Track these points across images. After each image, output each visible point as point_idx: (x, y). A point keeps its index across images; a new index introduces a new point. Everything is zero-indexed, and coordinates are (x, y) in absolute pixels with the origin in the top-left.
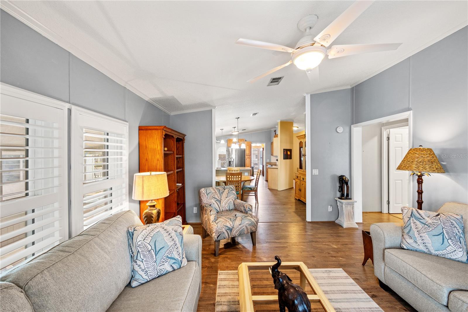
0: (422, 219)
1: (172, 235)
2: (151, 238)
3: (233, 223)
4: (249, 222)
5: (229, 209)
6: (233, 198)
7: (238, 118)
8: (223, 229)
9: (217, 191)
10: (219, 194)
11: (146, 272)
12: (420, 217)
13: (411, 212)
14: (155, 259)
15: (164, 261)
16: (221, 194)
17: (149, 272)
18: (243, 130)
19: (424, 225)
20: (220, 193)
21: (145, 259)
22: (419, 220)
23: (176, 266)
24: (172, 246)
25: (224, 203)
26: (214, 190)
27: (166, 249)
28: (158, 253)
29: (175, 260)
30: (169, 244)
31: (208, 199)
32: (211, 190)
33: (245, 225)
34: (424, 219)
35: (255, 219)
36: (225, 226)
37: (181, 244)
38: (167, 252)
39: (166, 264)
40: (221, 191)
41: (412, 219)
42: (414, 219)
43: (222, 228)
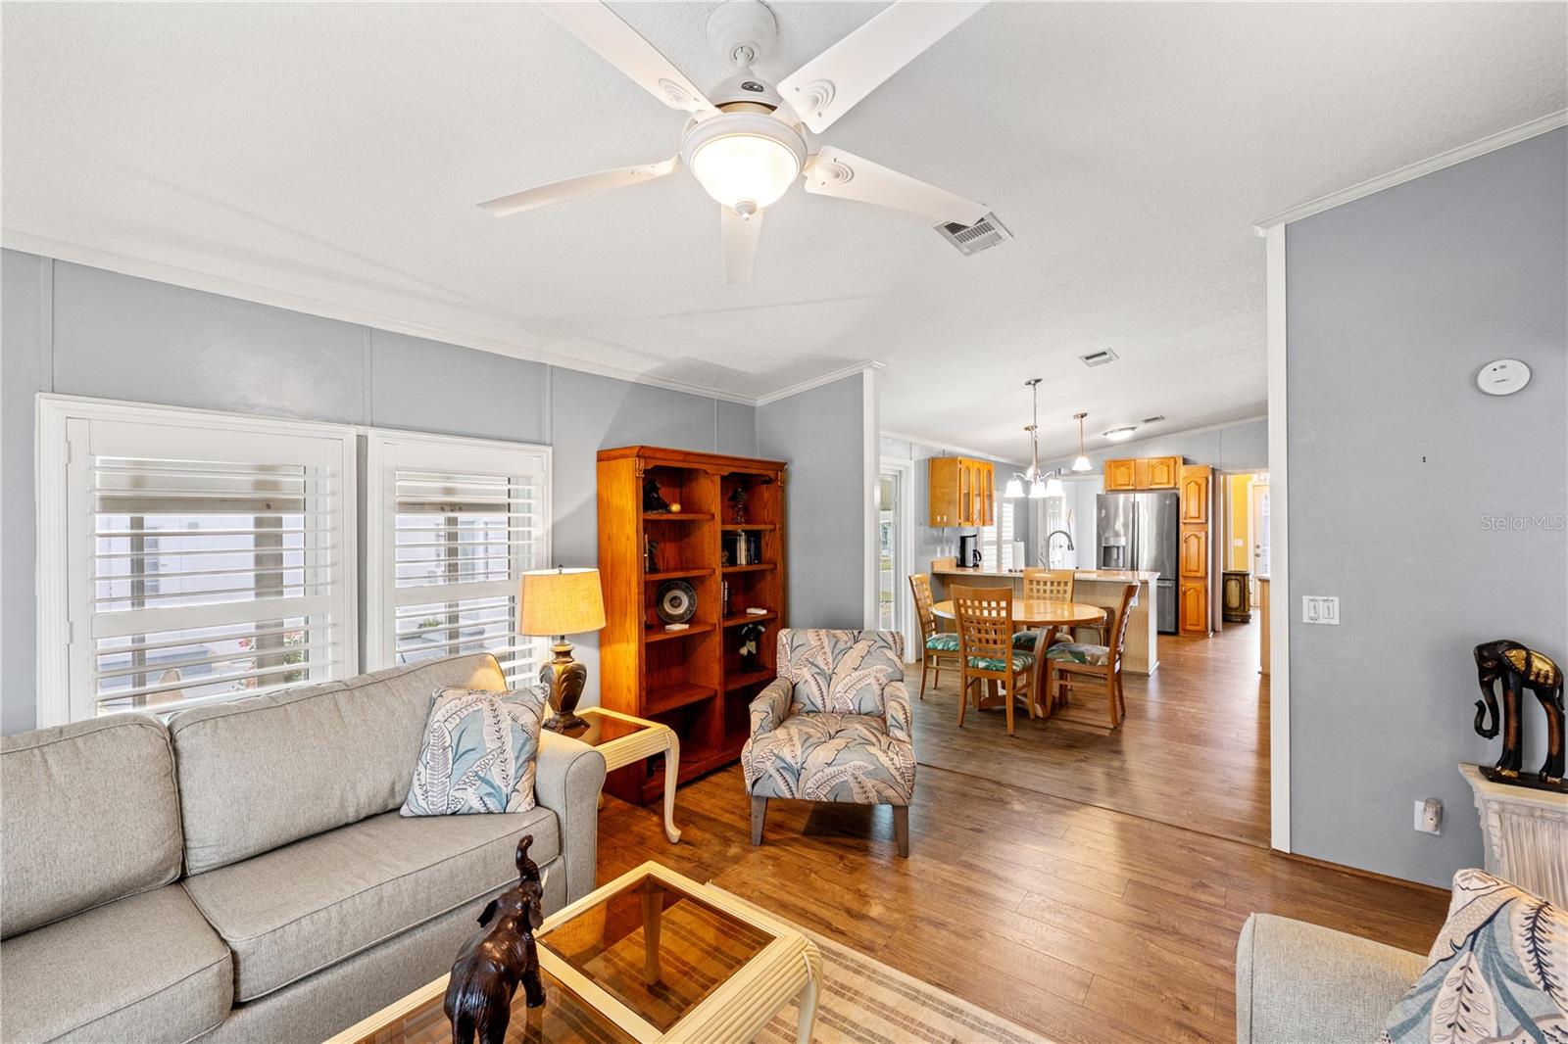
0: (1528, 985)
1: (502, 725)
2: (458, 720)
3: (803, 753)
4: (865, 764)
5: (857, 708)
6: (878, 675)
7: (1037, 381)
8: (768, 763)
9: (826, 644)
10: (833, 653)
11: (426, 792)
12: (1527, 966)
13: (1489, 913)
14: (450, 771)
15: (467, 781)
16: (840, 657)
17: (430, 793)
18: (1147, 421)
19: (1516, 1023)
20: (836, 651)
21: (431, 763)
22: (1509, 984)
23: (493, 805)
24: (494, 753)
25: (841, 684)
26: (820, 639)
27: (479, 755)
28: (461, 756)
29: (493, 787)
30: (488, 746)
31: (793, 664)
32: (810, 638)
33: (850, 771)
34: (1548, 987)
35: (896, 761)
36: (775, 755)
37: (516, 754)
38: (478, 763)
39: (470, 790)
40: (841, 646)
41: (1463, 961)
42: (1474, 965)
43: (763, 758)
